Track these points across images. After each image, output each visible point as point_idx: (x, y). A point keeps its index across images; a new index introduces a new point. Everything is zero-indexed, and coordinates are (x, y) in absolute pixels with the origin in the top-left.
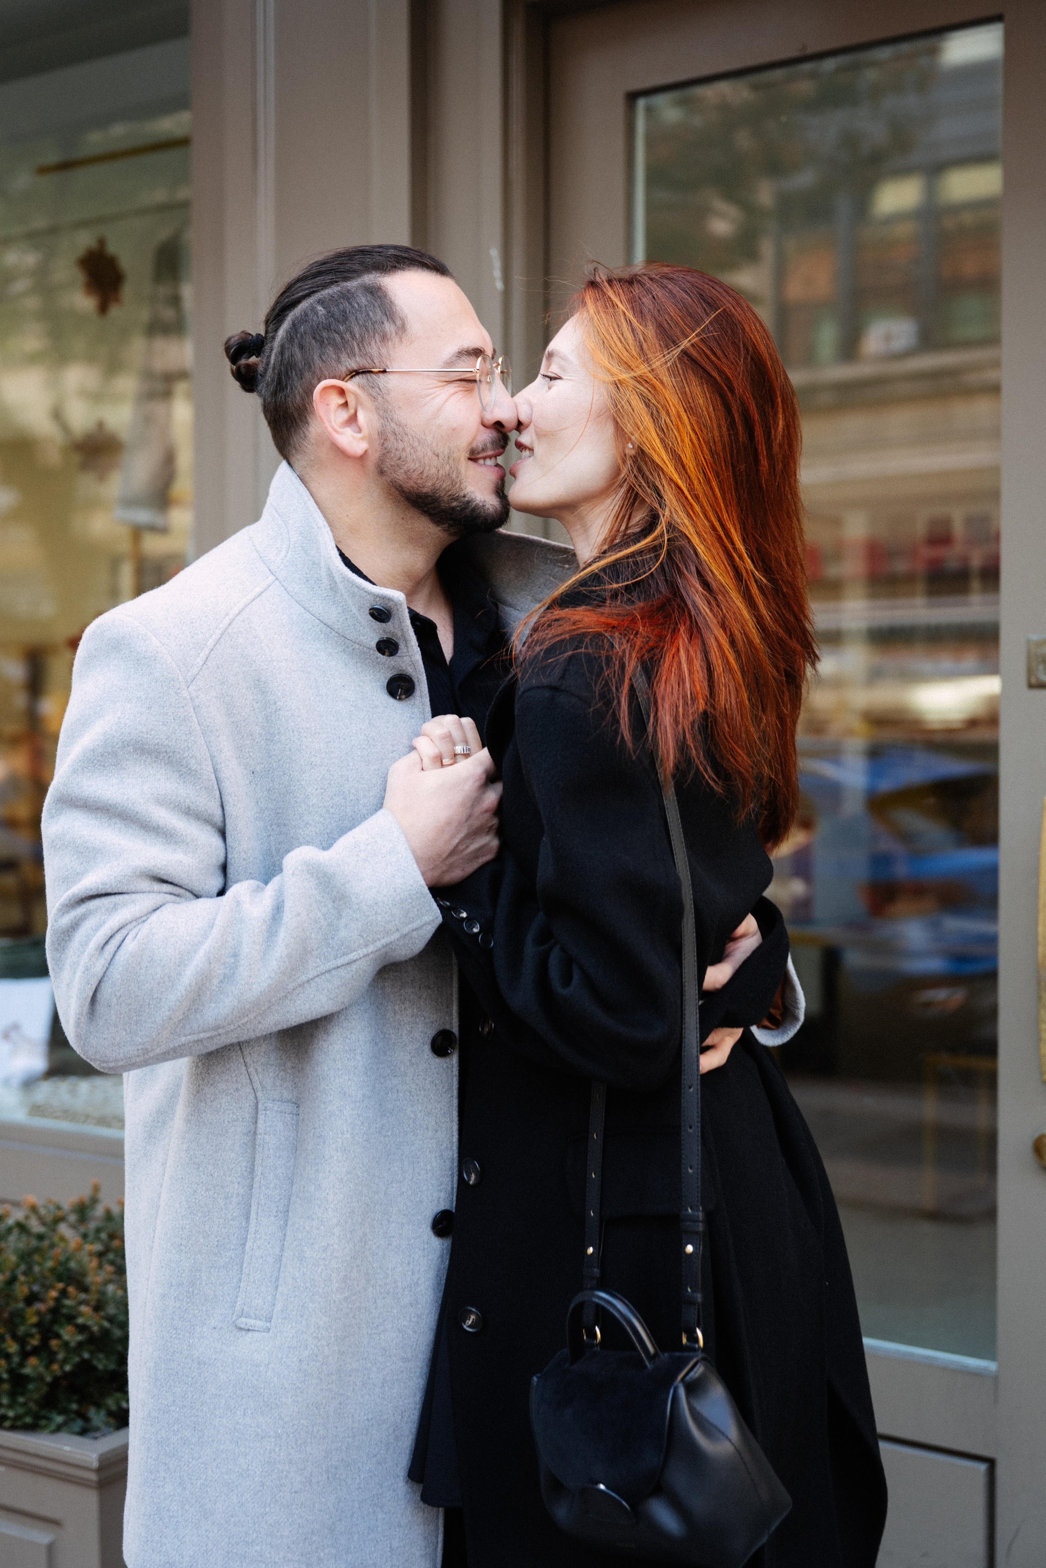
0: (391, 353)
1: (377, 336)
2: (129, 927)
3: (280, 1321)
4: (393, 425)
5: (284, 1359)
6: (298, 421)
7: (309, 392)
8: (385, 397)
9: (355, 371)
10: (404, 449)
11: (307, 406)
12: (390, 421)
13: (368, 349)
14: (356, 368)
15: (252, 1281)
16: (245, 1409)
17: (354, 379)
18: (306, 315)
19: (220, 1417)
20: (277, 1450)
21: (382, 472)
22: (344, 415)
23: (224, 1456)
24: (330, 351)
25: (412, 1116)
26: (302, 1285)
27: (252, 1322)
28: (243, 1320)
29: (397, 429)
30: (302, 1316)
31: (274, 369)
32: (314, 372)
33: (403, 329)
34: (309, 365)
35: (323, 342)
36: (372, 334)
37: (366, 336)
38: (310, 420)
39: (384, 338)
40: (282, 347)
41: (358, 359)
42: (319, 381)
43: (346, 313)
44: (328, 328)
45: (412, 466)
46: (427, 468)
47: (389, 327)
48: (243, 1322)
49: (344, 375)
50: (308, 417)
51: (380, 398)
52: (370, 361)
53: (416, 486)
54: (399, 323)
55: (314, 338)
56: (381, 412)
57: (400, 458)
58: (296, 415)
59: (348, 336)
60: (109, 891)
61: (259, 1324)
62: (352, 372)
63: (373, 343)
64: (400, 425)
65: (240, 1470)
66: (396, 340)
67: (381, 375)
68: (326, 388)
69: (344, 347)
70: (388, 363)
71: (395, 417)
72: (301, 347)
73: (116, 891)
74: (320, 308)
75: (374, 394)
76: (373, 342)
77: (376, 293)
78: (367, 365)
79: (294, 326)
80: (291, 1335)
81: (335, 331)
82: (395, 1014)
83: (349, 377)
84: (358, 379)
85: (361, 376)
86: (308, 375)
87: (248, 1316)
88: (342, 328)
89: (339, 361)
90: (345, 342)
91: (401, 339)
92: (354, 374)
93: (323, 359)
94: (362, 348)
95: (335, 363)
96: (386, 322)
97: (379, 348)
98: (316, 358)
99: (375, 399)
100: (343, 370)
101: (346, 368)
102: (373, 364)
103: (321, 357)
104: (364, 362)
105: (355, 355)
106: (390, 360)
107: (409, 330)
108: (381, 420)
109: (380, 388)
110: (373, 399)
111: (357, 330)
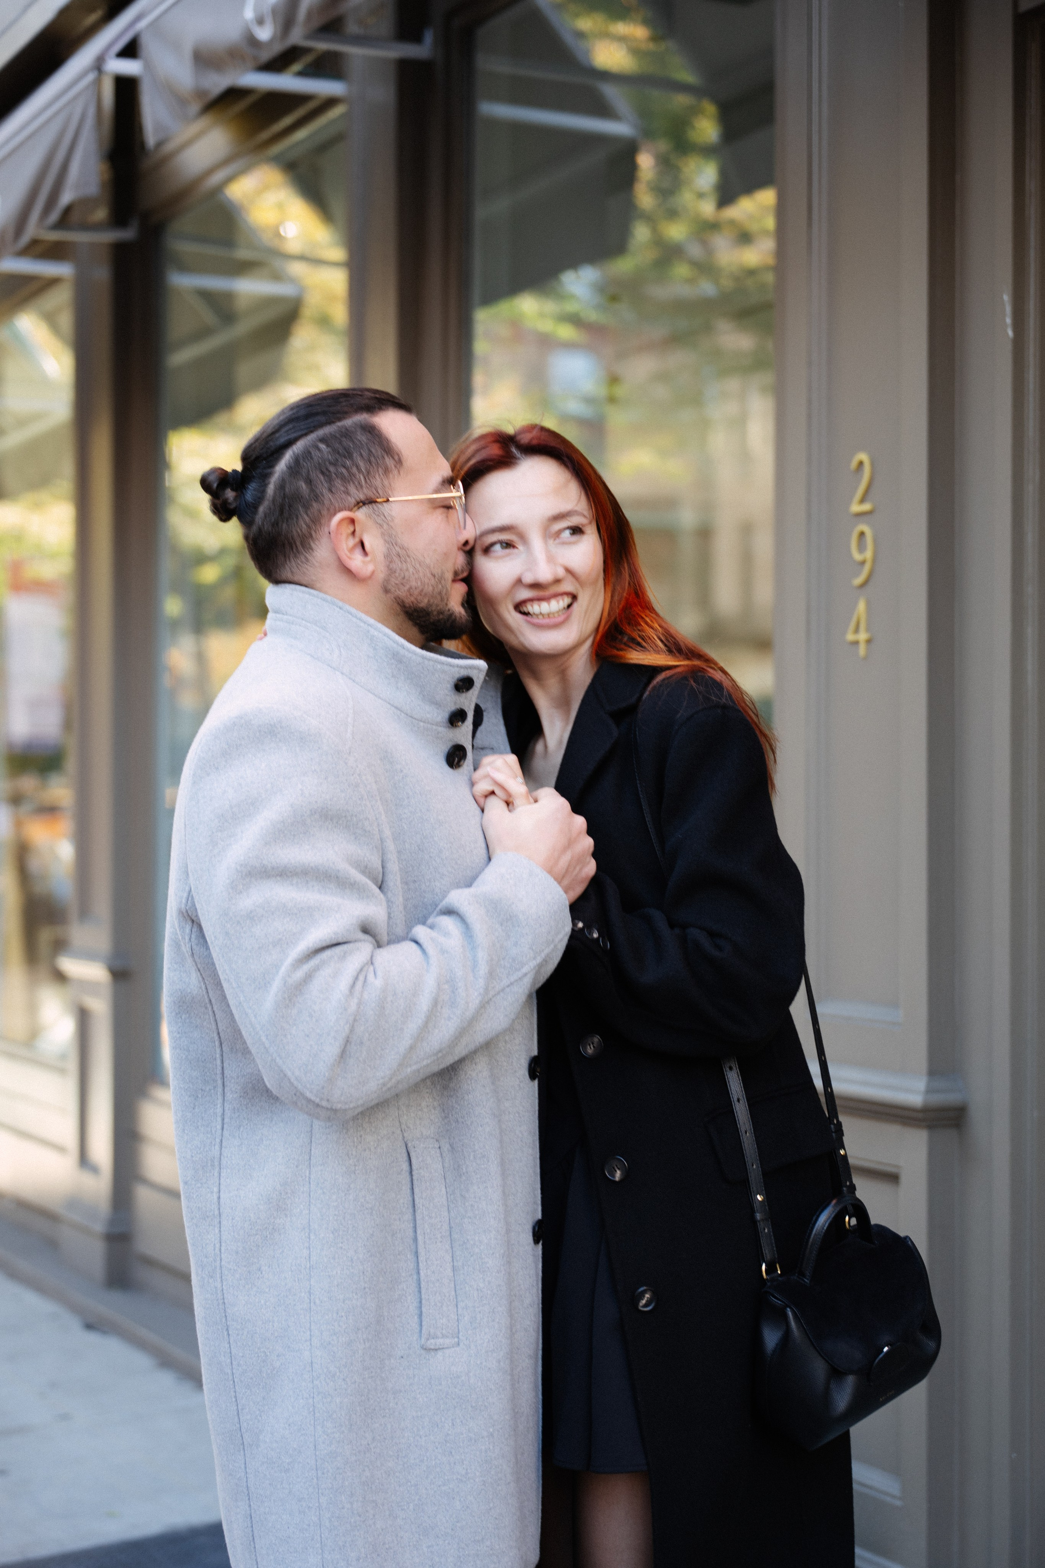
0: (392, 484)
1: (380, 470)
2: (365, 969)
3: (470, 1332)
4: (398, 548)
5: (484, 1363)
6: (300, 548)
8: (390, 523)
9: (361, 502)
10: (407, 570)
11: (314, 534)
12: (395, 545)
13: (373, 481)
14: (363, 499)
15: (433, 1304)
16: (452, 1420)
17: (362, 509)
18: (307, 452)
19: (426, 1436)
20: (491, 1447)
21: (386, 591)
22: (352, 542)
23: (438, 1470)
24: (338, 483)
25: (520, 1135)
26: (489, 1292)
27: (440, 1341)
28: (432, 1341)
29: (402, 552)
30: (493, 1321)
32: (322, 503)
33: (399, 462)
34: (317, 497)
35: (330, 475)
36: (375, 467)
37: (371, 470)
38: (314, 547)
39: (387, 471)
40: (283, 480)
41: (365, 490)
43: (349, 449)
44: (333, 463)
45: (414, 584)
46: (426, 586)
47: (389, 462)
48: (431, 1344)
49: (353, 506)
50: (312, 544)
51: (385, 526)
52: (375, 492)
53: (415, 602)
54: (396, 458)
55: (321, 472)
56: (386, 538)
57: (404, 578)
59: (354, 470)
60: (340, 940)
61: (448, 1341)
62: (359, 503)
63: (377, 476)
64: (404, 549)
65: (459, 1477)
66: (396, 472)
67: (385, 504)
68: (342, 520)
69: (351, 479)
70: (391, 493)
71: (399, 541)
72: (307, 481)
73: (345, 940)
74: (322, 446)
75: (380, 521)
76: (377, 474)
77: (372, 431)
78: (373, 496)
79: (297, 460)
80: (487, 1340)
81: (342, 465)
82: (505, 1043)
83: (358, 507)
84: (365, 509)
85: (367, 506)
87: (435, 1337)
88: (348, 463)
89: (347, 493)
90: (351, 475)
91: (399, 471)
92: (361, 504)
93: (332, 492)
94: (368, 481)
95: (344, 496)
96: (386, 457)
97: (383, 480)
98: (325, 492)
99: (381, 526)
100: (352, 501)
101: (355, 498)
102: (377, 494)
103: (330, 490)
104: (370, 494)
105: (362, 487)
106: (392, 491)
107: (404, 463)
108: (387, 545)
109: (385, 516)
110: (378, 526)
111: (362, 464)
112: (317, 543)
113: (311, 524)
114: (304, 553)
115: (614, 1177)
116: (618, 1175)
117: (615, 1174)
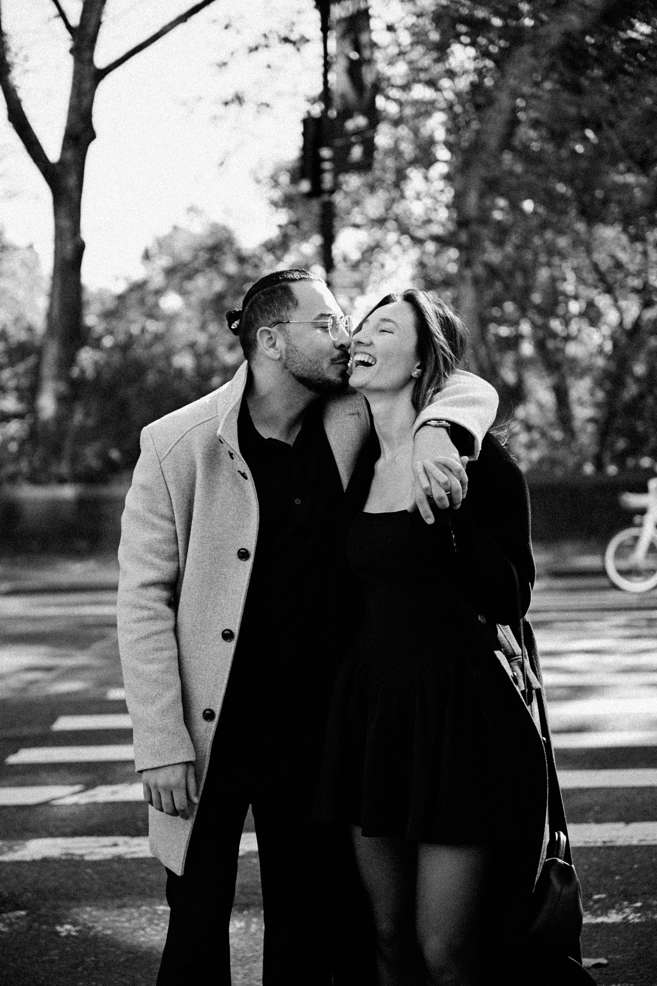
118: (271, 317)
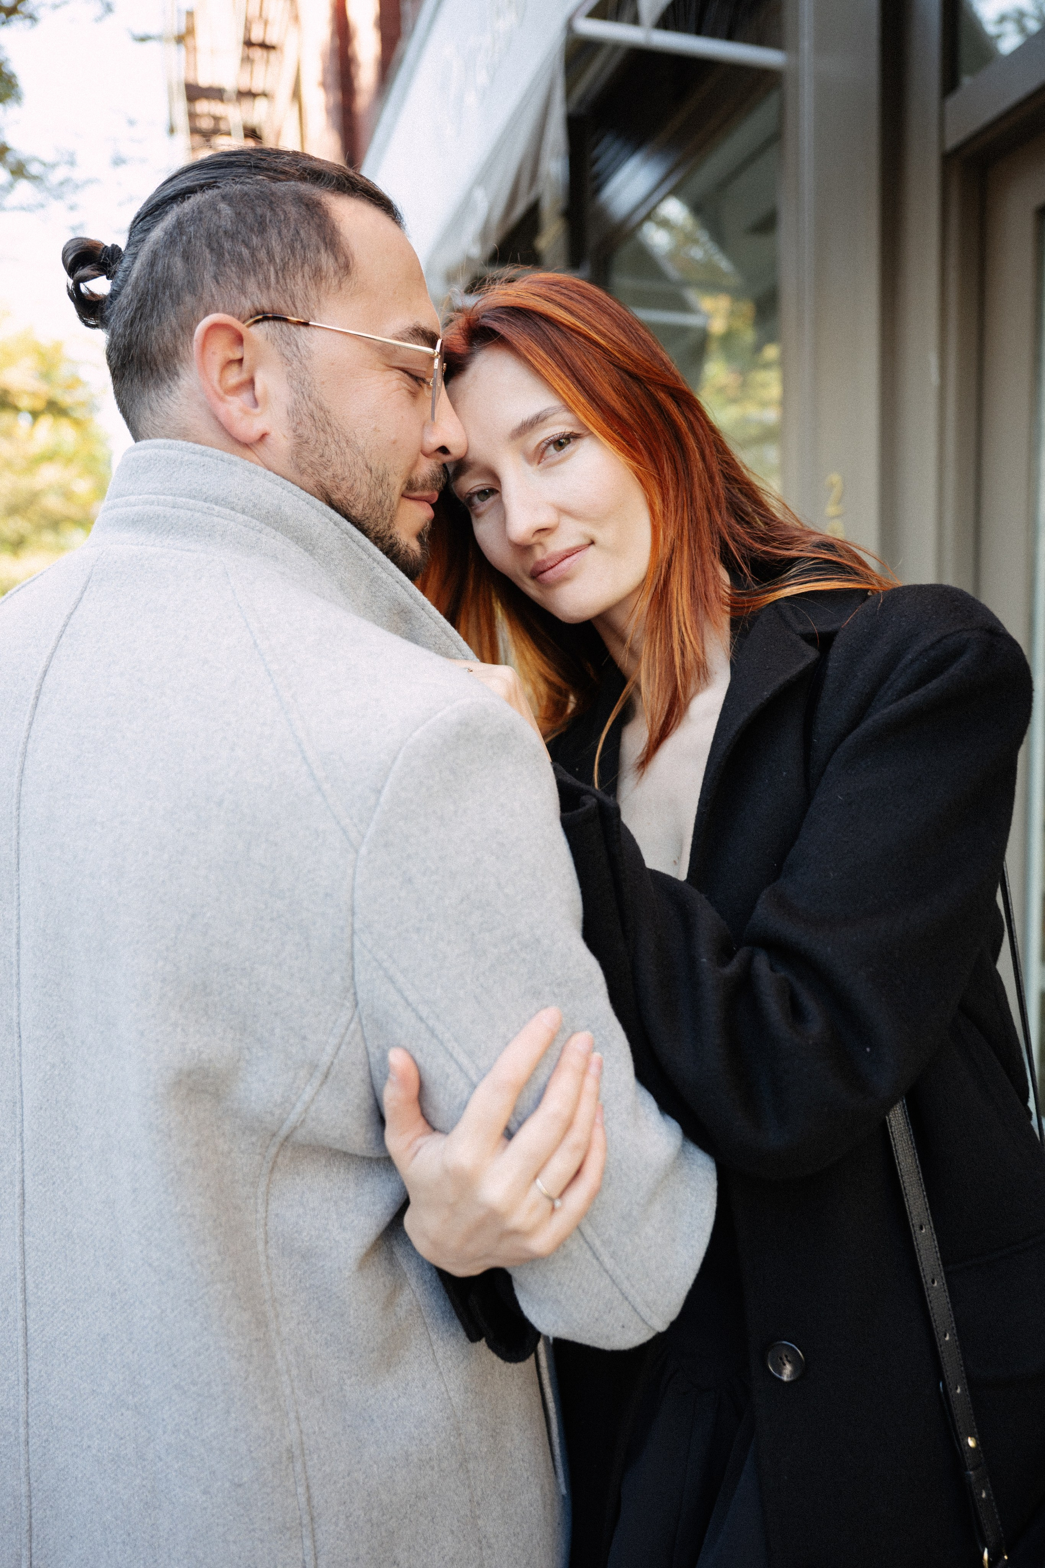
0: (323, 299)
1: (306, 268)
4: (310, 404)
6: (162, 370)
7: (188, 329)
8: (305, 362)
9: (264, 312)
10: (324, 445)
11: (181, 348)
12: (307, 398)
13: (290, 284)
14: (267, 309)
17: (261, 326)
18: (200, 212)
21: (300, 470)
22: (235, 376)
24: (232, 271)
29: (316, 413)
31: (135, 288)
32: (201, 299)
33: (346, 268)
34: (193, 286)
35: (223, 255)
36: (299, 261)
37: (291, 264)
38: (181, 371)
39: (319, 274)
40: (155, 254)
41: (273, 293)
42: (206, 314)
43: (265, 221)
44: (232, 236)
45: (339, 471)
46: (356, 482)
47: (326, 261)
49: (247, 314)
50: (178, 366)
51: (296, 363)
52: (290, 303)
53: (345, 503)
54: (342, 260)
55: (209, 246)
56: (295, 383)
57: (322, 456)
58: (160, 358)
59: (262, 255)
62: (258, 314)
63: (299, 278)
64: (321, 409)
66: (334, 282)
67: (302, 328)
68: (215, 327)
69: (255, 271)
70: (316, 312)
71: (315, 394)
72: (187, 257)
74: (223, 206)
75: (290, 355)
76: (300, 275)
77: (313, 208)
78: (284, 308)
79: (179, 225)
81: (243, 241)
83: (252, 320)
84: (265, 327)
85: (271, 323)
86: (188, 299)
88: (255, 241)
89: (243, 290)
90: (257, 263)
91: (340, 283)
92: (263, 317)
93: (217, 282)
94: (281, 281)
95: (235, 292)
96: (322, 251)
97: (307, 287)
98: (208, 277)
99: (289, 362)
100: (247, 305)
101: (253, 303)
102: (293, 309)
103: (215, 278)
104: (282, 305)
105: (268, 287)
106: (319, 309)
107: (353, 275)
108: (295, 395)
109: (297, 347)
110: (285, 360)
111: (277, 248)
112: (184, 365)
113: (179, 331)
114: (168, 380)
115: (781, 1374)
116: (787, 1373)
117: (783, 1369)
118: (251, 285)
